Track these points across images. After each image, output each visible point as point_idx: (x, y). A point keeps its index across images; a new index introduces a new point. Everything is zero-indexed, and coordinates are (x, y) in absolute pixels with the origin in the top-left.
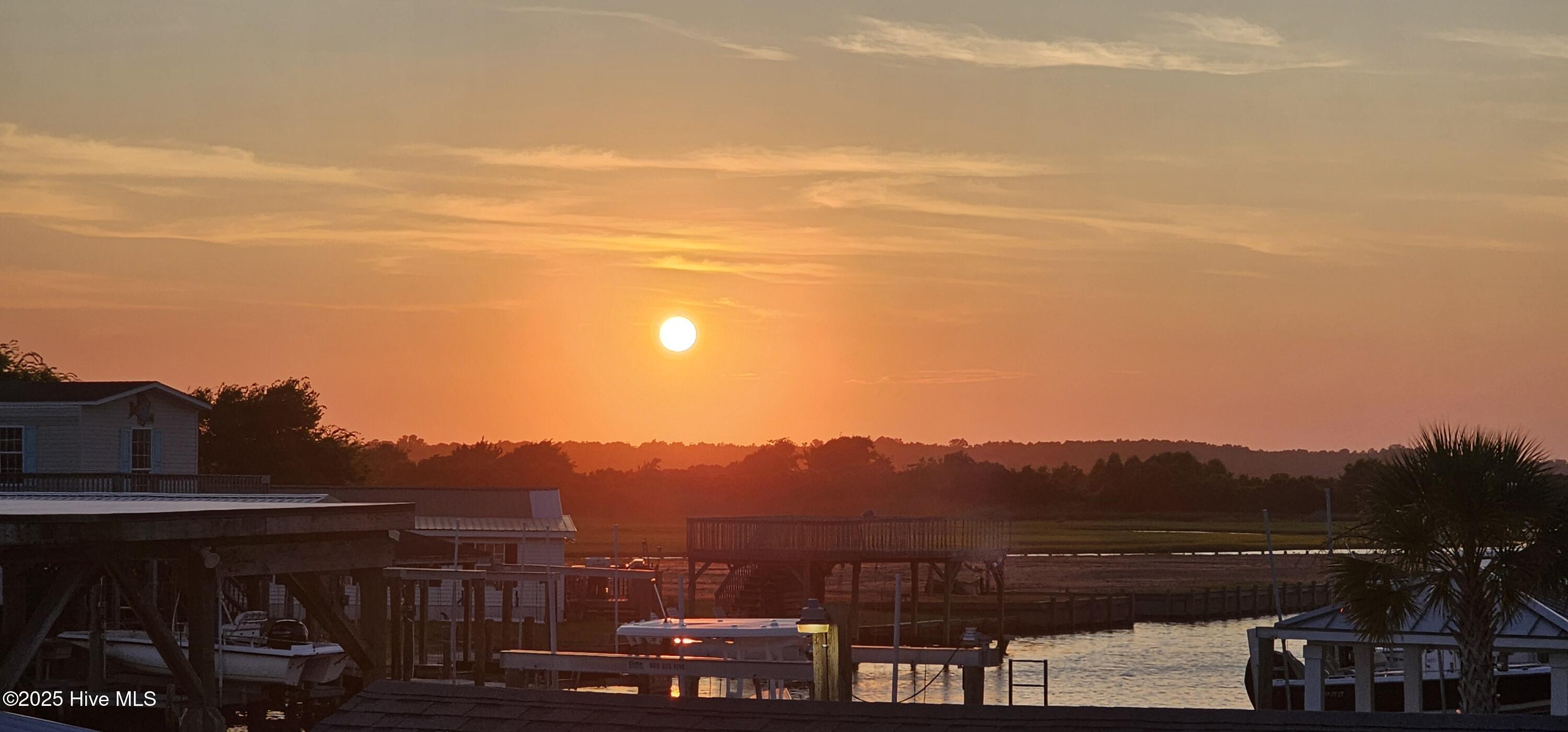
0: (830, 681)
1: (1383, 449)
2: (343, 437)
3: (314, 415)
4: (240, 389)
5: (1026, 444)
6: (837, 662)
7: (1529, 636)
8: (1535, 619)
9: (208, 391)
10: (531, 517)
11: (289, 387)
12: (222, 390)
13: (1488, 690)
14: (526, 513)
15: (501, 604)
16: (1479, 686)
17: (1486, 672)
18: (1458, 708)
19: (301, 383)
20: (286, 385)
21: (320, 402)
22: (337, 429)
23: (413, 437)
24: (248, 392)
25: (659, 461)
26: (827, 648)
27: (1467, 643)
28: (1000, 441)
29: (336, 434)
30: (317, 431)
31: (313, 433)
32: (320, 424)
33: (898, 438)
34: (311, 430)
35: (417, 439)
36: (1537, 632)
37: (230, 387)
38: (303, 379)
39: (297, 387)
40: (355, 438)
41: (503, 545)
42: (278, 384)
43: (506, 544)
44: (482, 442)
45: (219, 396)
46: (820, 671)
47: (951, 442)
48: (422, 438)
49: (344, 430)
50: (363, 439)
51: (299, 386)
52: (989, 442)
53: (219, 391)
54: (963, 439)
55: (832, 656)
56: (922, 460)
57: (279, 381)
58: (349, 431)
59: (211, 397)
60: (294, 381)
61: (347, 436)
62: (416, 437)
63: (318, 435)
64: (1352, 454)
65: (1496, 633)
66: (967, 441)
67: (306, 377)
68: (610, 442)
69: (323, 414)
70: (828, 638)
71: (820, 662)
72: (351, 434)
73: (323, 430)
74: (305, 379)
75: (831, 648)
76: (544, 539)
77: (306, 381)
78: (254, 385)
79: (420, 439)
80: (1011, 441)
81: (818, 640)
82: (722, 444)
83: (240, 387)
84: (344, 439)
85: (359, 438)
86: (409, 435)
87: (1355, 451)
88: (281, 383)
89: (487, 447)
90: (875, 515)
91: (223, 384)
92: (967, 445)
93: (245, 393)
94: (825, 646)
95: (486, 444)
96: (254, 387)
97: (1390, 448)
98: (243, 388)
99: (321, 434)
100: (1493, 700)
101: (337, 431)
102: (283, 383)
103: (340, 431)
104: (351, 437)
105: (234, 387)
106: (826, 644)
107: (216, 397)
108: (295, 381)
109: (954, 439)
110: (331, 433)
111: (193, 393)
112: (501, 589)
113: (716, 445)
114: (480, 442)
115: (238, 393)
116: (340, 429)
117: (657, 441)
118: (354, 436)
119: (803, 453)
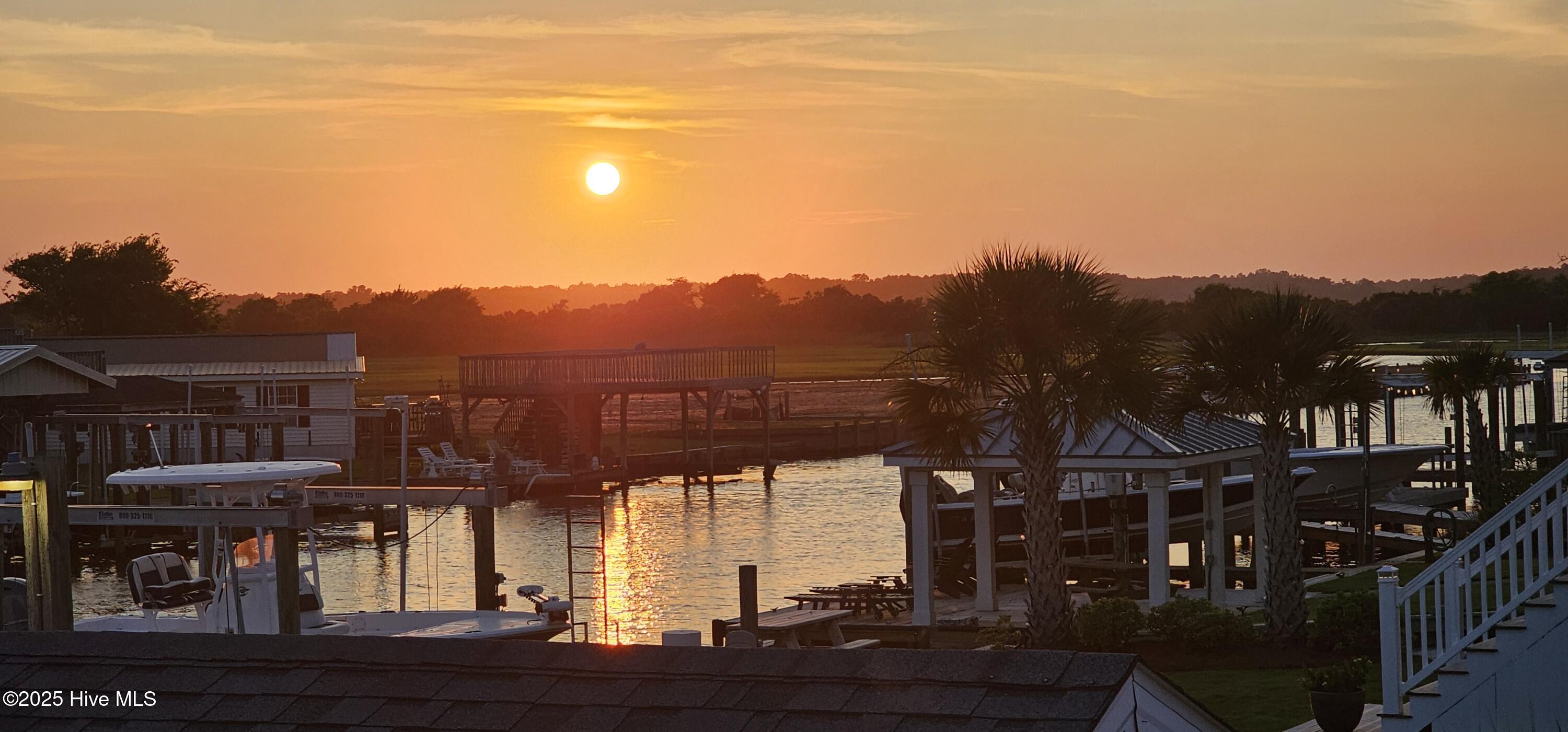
0: (40, 544)
1: (1251, 273)
2: (193, 289)
3: (165, 270)
4: (92, 247)
5: (922, 277)
6: (47, 522)
7: (1124, 456)
8: (1132, 439)
9: (63, 249)
10: (326, 360)
11: (140, 243)
12: (75, 247)
13: (1051, 515)
14: (322, 357)
15: (245, 445)
16: (1041, 511)
17: (1049, 497)
18: (1022, 534)
19: (151, 240)
20: (137, 242)
21: (170, 255)
22: (188, 281)
23: (362, 287)
24: (101, 249)
25: (566, 301)
26: (36, 506)
27: (1030, 467)
28: (899, 275)
29: (187, 286)
30: (170, 284)
31: (164, 286)
32: (172, 277)
33: (806, 274)
34: (163, 283)
35: (366, 289)
36: (1134, 452)
37: (83, 245)
38: (153, 235)
39: (147, 244)
40: (205, 289)
41: (295, 387)
42: (130, 241)
43: (298, 386)
44: (399, 290)
45: (73, 253)
46: (30, 531)
47: (853, 276)
48: (370, 288)
49: (195, 282)
50: (214, 290)
51: (149, 242)
52: (889, 276)
53: (73, 249)
54: (864, 274)
55: (42, 515)
56: (808, 293)
57: (131, 237)
58: (199, 283)
59: (66, 255)
60: (144, 238)
61: (198, 288)
62: (365, 287)
63: (169, 288)
64: (1223, 278)
65: (1063, 452)
66: (868, 275)
67: (156, 234)
68: (542, 286)
69: (175, 268)
70: (37, 495)
71: (30, 522)
72: (201, 286)
73: (175, 282)
74: (155, 235)
75: (39, 507)
76: (345, 380)
77: (156, 237)
78: (107, 242)
79: (368, 289)
80: (908, 275)
81: (27, 497)
82: (644, 283)
83: (92, 244)
84: (195, 290)
85: (210, 289)
86: (357, 286)
87: (1225, 276)
88: (132, 239)
89: (404, 294)
90: (646, 348)
91: (76, 242)
92: (868, 279)
93: (99, 250)
94: (33, 504)
95: (404, 292)
96: (107, 244)
97: (1257, 272)
98: (95, 245)
99: (173, 286)
100: (1056, 524)
101: (188, 283)
102: (134, 239)
103: (191, 283)
104: (202, 289)
105: (86, 244)
106: (35, 502)
107: (71, 255)
108: (146, 237)
109: (856, 274)
110: (183, 285)
111: (49, 252)
112: (244, 431)
113: (638, 285)
114: (397, 290)
115: (90, 251)
116: (191, 282)
117: (584, 283)
118: (205, 287)
119: (698, 291)
